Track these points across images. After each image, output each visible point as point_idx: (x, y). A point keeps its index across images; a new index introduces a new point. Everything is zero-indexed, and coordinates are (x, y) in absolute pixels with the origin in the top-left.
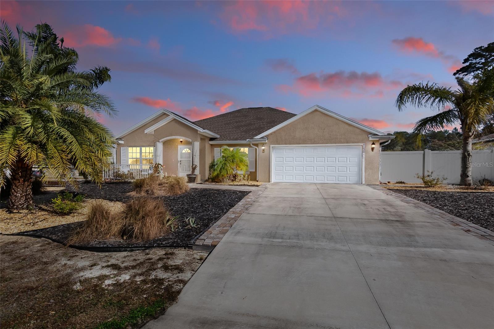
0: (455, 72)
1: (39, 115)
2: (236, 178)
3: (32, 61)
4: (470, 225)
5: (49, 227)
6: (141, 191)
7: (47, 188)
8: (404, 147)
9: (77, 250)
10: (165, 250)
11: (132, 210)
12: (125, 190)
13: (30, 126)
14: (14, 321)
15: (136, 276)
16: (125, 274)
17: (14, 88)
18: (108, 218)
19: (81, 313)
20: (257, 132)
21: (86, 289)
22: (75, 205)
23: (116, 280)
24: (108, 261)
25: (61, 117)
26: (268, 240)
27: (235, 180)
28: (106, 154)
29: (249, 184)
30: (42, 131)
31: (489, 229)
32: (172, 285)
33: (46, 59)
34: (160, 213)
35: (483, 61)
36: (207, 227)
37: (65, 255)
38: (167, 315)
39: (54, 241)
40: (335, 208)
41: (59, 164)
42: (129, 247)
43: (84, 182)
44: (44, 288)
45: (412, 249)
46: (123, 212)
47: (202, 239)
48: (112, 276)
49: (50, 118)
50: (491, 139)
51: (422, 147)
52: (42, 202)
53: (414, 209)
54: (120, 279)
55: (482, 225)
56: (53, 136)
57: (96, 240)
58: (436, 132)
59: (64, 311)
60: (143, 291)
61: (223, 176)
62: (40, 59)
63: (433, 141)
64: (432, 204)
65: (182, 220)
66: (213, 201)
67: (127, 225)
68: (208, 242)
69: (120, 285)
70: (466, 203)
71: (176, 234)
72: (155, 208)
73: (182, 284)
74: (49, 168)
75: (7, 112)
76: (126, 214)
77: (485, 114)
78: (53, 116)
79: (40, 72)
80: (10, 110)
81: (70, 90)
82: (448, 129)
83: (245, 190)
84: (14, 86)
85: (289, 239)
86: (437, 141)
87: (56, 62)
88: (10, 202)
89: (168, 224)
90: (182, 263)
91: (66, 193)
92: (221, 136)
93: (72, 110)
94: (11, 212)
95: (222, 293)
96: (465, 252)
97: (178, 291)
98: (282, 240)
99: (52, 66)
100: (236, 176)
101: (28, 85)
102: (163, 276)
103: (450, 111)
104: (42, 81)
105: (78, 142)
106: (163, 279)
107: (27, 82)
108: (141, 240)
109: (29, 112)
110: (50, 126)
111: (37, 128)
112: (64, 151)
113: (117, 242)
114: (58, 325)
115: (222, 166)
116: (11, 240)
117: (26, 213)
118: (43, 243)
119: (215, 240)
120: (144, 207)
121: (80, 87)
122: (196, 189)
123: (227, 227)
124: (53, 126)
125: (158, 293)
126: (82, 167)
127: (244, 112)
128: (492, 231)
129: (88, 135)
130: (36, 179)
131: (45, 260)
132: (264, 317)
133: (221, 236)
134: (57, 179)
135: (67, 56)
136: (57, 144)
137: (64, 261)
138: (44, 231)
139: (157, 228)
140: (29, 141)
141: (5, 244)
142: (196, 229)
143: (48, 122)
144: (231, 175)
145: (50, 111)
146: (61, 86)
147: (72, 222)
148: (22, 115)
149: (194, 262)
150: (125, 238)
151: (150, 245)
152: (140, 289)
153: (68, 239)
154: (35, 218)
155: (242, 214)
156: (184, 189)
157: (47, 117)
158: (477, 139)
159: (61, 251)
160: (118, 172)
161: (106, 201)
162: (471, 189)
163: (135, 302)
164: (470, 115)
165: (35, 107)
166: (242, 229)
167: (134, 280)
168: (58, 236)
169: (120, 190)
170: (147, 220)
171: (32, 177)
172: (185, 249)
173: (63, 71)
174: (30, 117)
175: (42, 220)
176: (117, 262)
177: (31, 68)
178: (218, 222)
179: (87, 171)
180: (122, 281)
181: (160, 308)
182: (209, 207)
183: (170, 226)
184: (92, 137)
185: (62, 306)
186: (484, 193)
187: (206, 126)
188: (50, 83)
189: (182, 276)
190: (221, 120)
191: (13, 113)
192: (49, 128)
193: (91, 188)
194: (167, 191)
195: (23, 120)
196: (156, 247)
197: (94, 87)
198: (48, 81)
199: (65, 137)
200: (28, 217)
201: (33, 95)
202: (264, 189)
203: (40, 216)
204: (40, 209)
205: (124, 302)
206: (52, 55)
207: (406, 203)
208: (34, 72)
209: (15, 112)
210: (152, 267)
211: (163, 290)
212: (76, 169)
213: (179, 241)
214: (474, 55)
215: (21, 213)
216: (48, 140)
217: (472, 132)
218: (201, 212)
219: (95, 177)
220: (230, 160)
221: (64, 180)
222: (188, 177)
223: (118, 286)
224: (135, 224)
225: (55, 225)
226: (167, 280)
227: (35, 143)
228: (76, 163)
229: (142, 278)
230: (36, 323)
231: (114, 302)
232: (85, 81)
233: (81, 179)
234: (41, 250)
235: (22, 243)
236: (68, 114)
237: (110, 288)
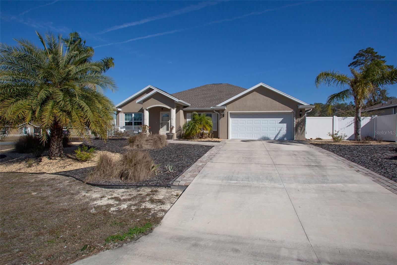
0: (349, 64)
1: (68, 92)
2: (203, 136)
3: (65, 57)
4: (359, 167)
5: (73, 169)
6: (133, 145)
7: (72, 142)
8: (321, 114)
9: (92, 186)
10: (151, 188)
11: (127, 159)
12: (122, 144)
13: (62, 100)
14: (57, 230)
15: (131, 206)
16: (124, 204)
17: (53, 75)
18: (111, 164)
19: (97, 228)
20: (218, 101)
21: (99, 213)
22: (89, 154)
23: (118, 208)
24: (112, 195)
25: (81, 93)
26: (227, 182)
27: (202, 137)
28: (109, 118)
29: (213, 141)
30: (69, 103)
31: (370, 169)
32: (157, 213)
33: (74, 55)
34: (147, 162)
35: (364, 58)
36: (181, 172)
37: (84, 189)
38: (154, 233)
39: (77, 179)
40: (275, 158)
41: (79, 126)
42: (126, 186)
43: (94, 138)
44: (72, 210)
45: (324, 185)
46: (121, 160)
47: (178, 181)
48: (115, 205)
49: (74, 94)
50: (371, 110)
51: (332, 114)
52: (69, 153)
53: (327, 157)
54: (121, 208)
55: (366, 167)
56: (75, 107)
57: (103, 180)
58: (340, 104)
59: (86, 226)
60: (137, 216)
61: (193, 134)
62: (70, 55)
63: (338, 110)
64: (338, 153)
65: (163, 167)
66: (186, 153)
67: (124, 170)
68: (183, 183)
69: (121, 211)
70: (357, 152)
71: (159, 177)
72: (143, 158)
73: (163, 213)
74: (73, 129)
75: (49, 91)
76: (123, 162)
77: (367, 93)
78: (76, 93)
79: (70, 64)
80: (51, 90)
81: (87, 74)
82: (347, 103)
83: (209, 145)
84: (54, 74)
85: (242, 181)
86: (341, 110)
87: (80, 56)
88: (50, 152)
89: (153, 170)
90: (163, 198)
91: (83, 146)
92: (191, 105)
93: (88, 88)
94: (51, 159)
95: (193, 219)
96: (355, 185)
97: (161, 217)
98: (237, 182)
99: (77, 59)
100: (203, 134)
101: (62, 72)
102: (150, 206)
103: (347, 90)
104: (71, 69)
105: (91, 110)
106: (150, 209)
107: (61, 71)
108: (134, 181)
109: (62, 90)
110: (74, 99)
111: (66, 101)
112: (82, 117)
113: (118, 181)
114: (83, 235)
115: (193, 127)
116: (52, 178)
117: (59, 160)
118: (70, 180)
119: (187, 182)
120: (135, 157)
121: (94, 72)
122: (173, 144)
123: (196, 172)
124: (75, 99)
125: (147, 218)
126: (93, 127)
127: (209, 87)
128: (371, 170)
129: (97, 105)
130: (65, 136)
131: (72, 192)
132: (223, 235)
133: (192, 179)
134: (78, 137)
135: (87, 52)
136: (78, 112)
137: (83, 193)
138: (71, 172)
139: (145, 172)
140: (61, 110)
141: (48, 180)
142: (174, 174)
143: (73, 96)
144: (199, 134)
145: (74, 89)
146: (82, 72)
147: (87, 167)
148: (58, 93)
149: (172, 198)
150: (123, 179)
151: (140, 185)
152: (135, 215)
153: (86, 179)
154: (65, 163)
155: (207, 163)
156: (164, 144)
157: (72, 93)
158: (364, 109)
159: (81, 187)
160: (118, 131)
161: (109, 152)
162: (361, 143)
163: (131, 223)
164: (359, 93)
165: (65, 87)
166: (208, 174)
167: (130, 209)
168: (79, 176)
169: (119, 144)
170: (138, 166)
171: (63, 135)
172: (165, 188)
173: (84, 61)
174: (62, 94)
175: (69, 165)
176: (118, 196)
177: (64, 61)
178: (189, 169)
179: (96, 131)
180: (122, 209)
181: (149, 228)
182: (182, 157)
183: (154, 171)
184: (100, 107)
185: (85, 223)
186: (368, 145)
187: (181, 97)
188: (76, 70)
189: (164, 207)
190: (191, 92)
191: (52, 92)
192: (73, 101)
193: (100, 143)
194: (152, 145)
195: (58, 96)
196: (144, 186)
197: (103, 72)
198: (74, 69)
199: (83, 107)
200: (61, 162)
201: (64, 79)
202: (224, 144)
203: (68, 162)
204: (67, 157)
205: (124, 223)
206: (78, 52)
207: (322, 153)
208: (66, 64)
209: (54, 91)
210: (143, 200)
211: (151, 216)
212: (89, 129)
213: (161, 182)
214: (360, 55)
215: (56, 159)
216: (72, 109)
217: (361, 104)
218: (177, 161)
219: (102, 135)
220: (198, 123)
221: (82, 137)
222: (167, 135)
223: (119, 212)
224: (129, 169)
225: (77, 169)
226: (153, 210)
227: (65, 111)
228: (90, 125)
229: (135, 207)
230: (70, 232)
231: (117, 223)
232: (98, 67)
233: (93, 136)
234: (69, 185)
235: (58, 179)
236: (85, 91)
237: (114, 213)
